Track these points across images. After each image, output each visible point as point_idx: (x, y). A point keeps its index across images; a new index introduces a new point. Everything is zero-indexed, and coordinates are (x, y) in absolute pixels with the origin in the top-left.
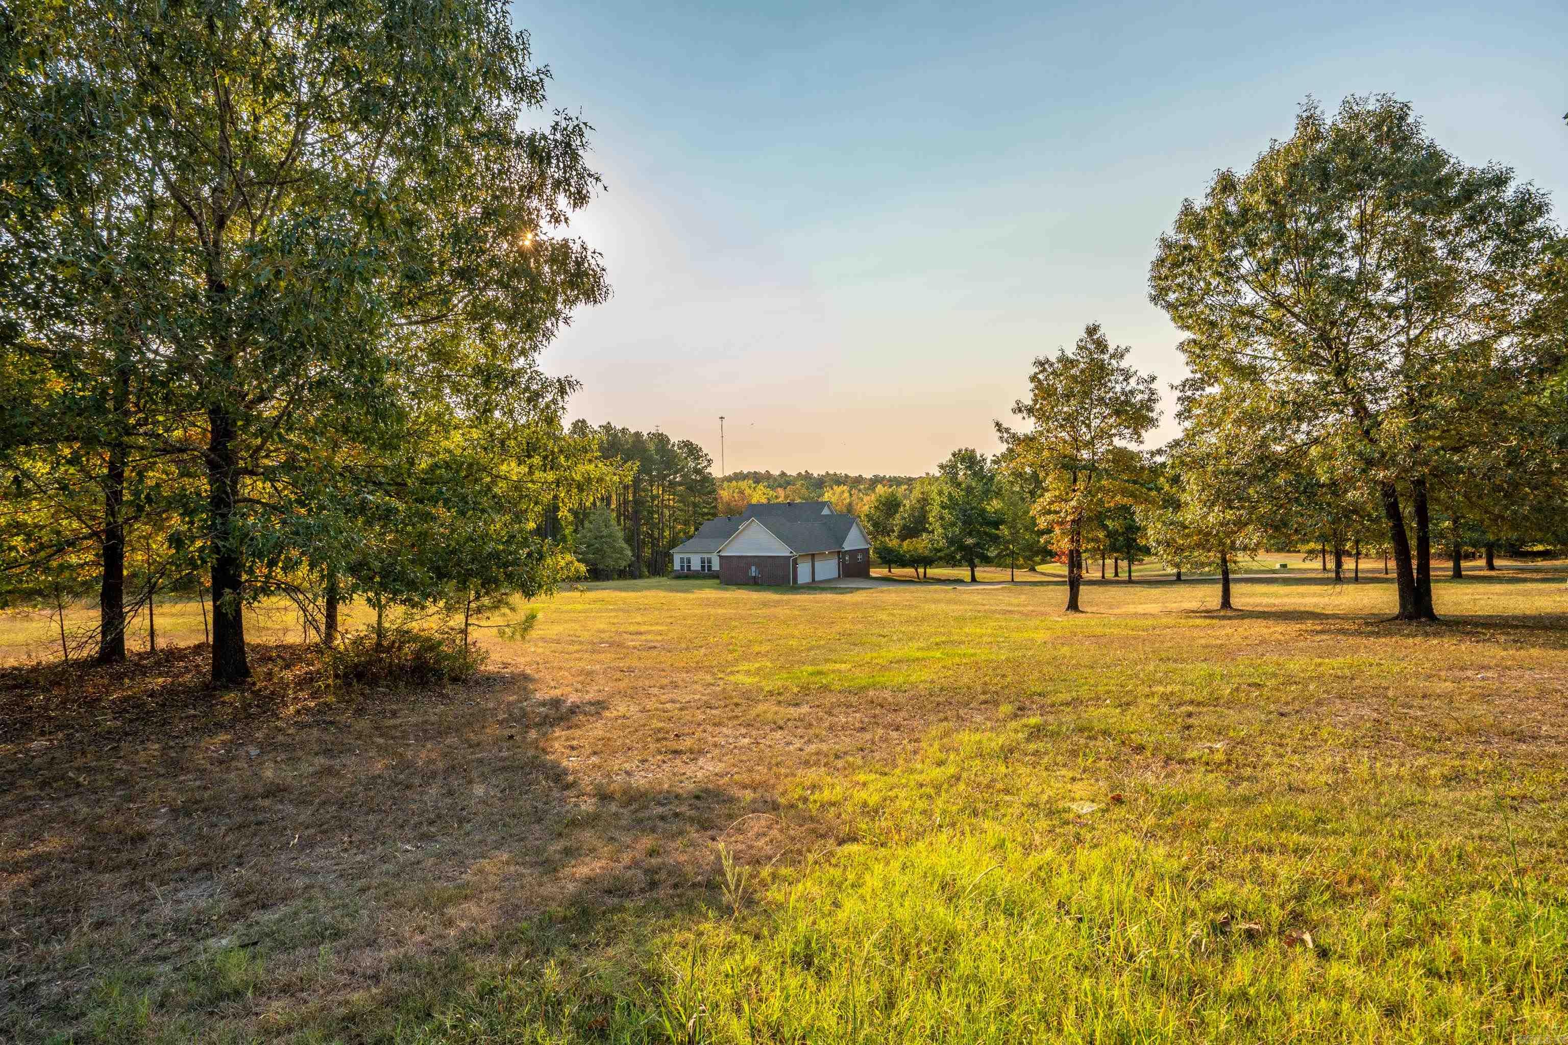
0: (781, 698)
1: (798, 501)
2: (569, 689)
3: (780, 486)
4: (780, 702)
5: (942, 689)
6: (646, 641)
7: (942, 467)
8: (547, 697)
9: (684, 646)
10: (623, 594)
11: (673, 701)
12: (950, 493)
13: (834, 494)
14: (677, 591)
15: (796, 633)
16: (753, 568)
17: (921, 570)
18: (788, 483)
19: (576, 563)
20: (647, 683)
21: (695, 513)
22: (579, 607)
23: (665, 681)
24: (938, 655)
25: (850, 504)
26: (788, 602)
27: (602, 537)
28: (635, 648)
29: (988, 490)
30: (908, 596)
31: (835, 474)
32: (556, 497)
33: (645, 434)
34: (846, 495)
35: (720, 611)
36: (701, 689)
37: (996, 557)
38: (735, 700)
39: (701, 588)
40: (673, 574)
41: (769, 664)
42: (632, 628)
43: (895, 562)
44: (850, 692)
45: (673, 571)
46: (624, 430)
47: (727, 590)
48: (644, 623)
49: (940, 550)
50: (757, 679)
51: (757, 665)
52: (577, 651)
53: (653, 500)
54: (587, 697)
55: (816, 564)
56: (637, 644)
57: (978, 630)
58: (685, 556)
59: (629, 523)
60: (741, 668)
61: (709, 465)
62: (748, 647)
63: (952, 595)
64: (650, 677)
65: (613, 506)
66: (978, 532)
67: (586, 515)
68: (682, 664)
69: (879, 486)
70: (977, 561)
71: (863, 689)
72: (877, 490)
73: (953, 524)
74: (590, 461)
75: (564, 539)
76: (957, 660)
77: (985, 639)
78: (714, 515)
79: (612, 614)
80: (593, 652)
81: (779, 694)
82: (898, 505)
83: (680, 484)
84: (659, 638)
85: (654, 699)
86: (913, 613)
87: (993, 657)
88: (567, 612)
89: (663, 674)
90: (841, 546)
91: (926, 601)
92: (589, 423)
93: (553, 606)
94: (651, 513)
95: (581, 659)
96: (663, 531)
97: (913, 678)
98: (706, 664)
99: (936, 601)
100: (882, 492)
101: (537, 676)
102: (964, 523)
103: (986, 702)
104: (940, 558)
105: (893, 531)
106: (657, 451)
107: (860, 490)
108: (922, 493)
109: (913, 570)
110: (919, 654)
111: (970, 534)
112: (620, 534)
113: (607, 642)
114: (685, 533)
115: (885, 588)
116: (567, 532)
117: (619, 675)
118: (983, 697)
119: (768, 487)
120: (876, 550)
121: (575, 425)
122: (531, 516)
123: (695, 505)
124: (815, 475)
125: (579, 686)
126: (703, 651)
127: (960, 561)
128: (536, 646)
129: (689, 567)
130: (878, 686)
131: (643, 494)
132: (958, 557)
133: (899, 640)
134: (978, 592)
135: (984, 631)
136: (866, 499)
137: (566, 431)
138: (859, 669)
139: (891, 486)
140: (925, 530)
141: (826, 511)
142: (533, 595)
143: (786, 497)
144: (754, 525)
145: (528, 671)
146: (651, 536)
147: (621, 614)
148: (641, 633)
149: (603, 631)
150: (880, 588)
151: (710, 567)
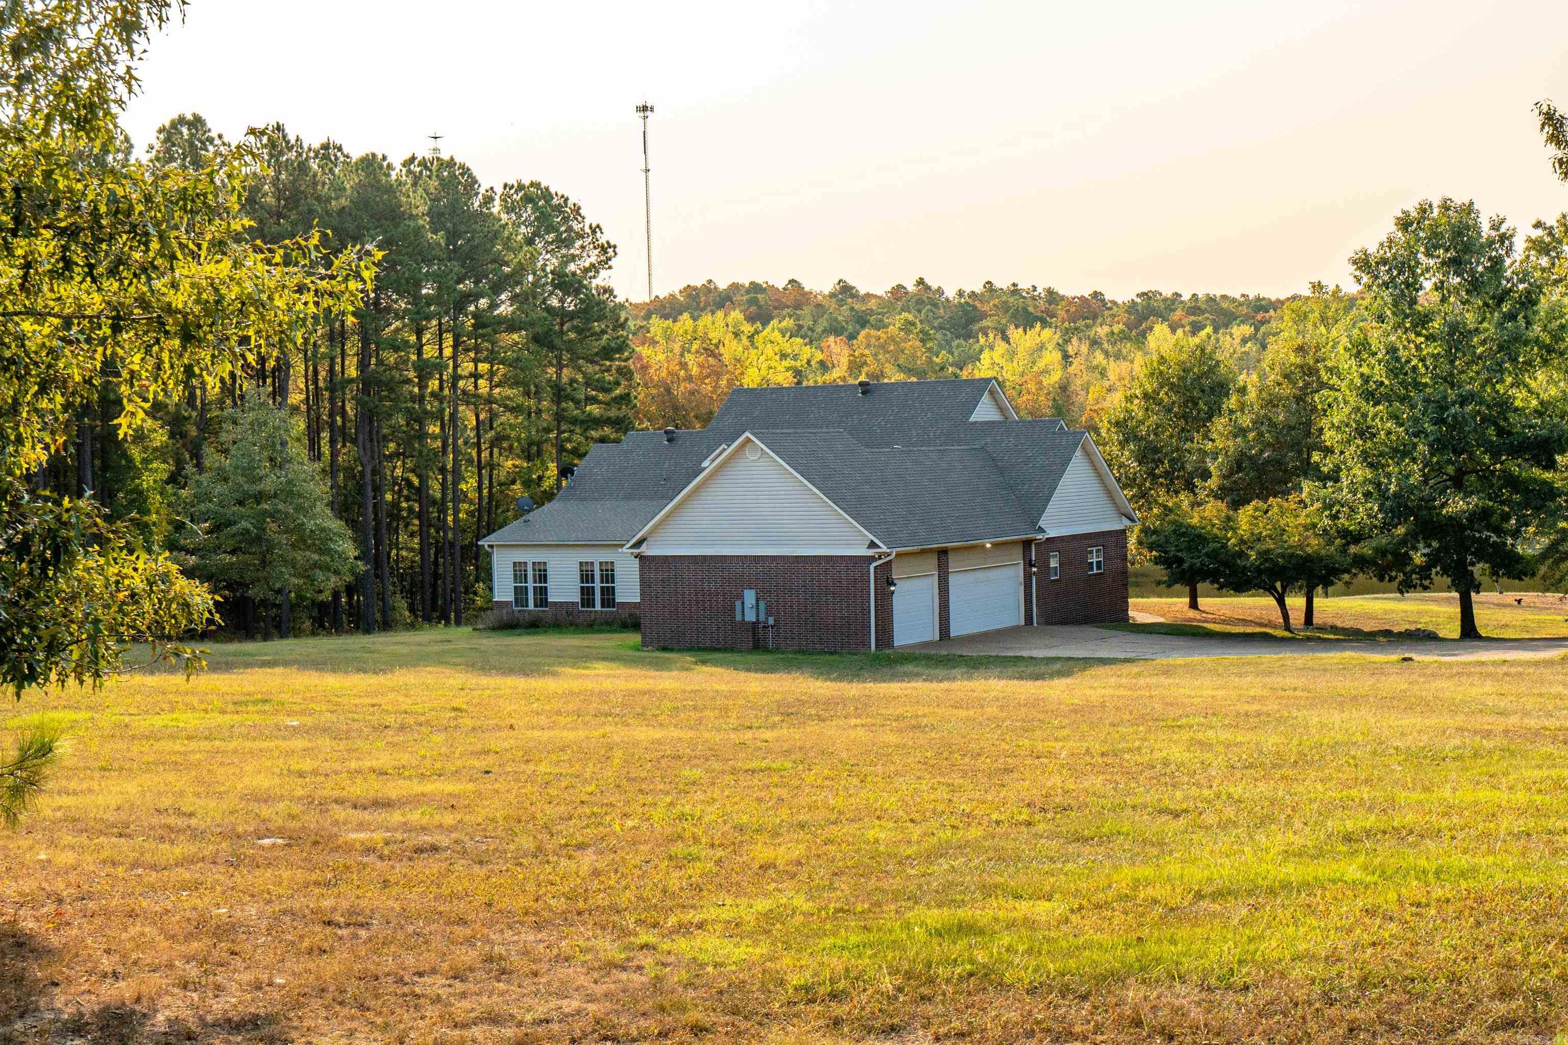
0: (840, 1010)
1: (894, 376)
2: (158, 980)
3: (835, 330)
4: (837, 1022)
5: (1364, 983)
6: (407, 828)
7: (1363, 263)
8: (90, 1005)
9: (527, 843)
10: (332, 681)
11: (494, 1019)
12: (1392, 350)
13: (1012, 355)
14: (509, 671)
15: (890, 802)
16: (750, 597)
17: (1296, 602)
18: (862, 321)
19: (181, 584)
20: (410, 960)
21: (559, 417)
22: (189, 720)
23: (467, 956)
24: (1352, 871)
25: (1064, 388)
26: (862, 706)
27: (259, 497)
28: (369, 850)
29: (1517, 339)
30: (1252, 685)
31: (1015, 290)
32: (110, 367)
33: (396, 159)
34: (1052, 357)
35: (644, 734)
36: (582, 980)
37: (1544, 556)
38: (695, 1016)
39: (582, 658)
40: (490, 617)
41: (801, 902)
42: (358, 789)
43: (1212, 576)
44: (1064, 991)
45: (491, 605)
46: (328, 151)
47: (660, 666)
48: (400, 772)
49: (1356, 538)
50: (763, 949)
51: (762, 905)
52: (187, 861)
53: (423, 379)
54: (218, 1007)
55: (954, 580)
56: (378, 837)
57: (1484, 794)
58: (529, 557)
59: (347, 453)
60: (713, 913)
61: (605, 263)
62: (736, 847)
63: (1396, 683)
64: (422, 940)
65: (295, 398)
66: (1485, 476)
67: (208, 427)
68: (521, 902)
69: (1160, 330)
70: (1479, 569)
71: (1117, 978)
72: (1152, 341)
73: (1402, 452)
74: (219, 246)
75: (139, 500)
76: (1413, 889)
77: (1506, 823)
78: (621, 425)
79: (299, 743)
80: (235, 863)
81: (833, 996)
82: (1221, 389)
83: (512, 326)
84: (449, 819)
85: (432, 1012)
86: (1271, 740)
87: (1533, 879)
88: (151, 736)
89: (461, 931)
90: (1034, 524)
91: (1315, 701)
92: (215, 127)
93: (107, 719)
94: (419, 419)
95: (195, 886)
96: (458, 477)
97: (1271, 947)
98: (601, 900)
99: (1343, 701)
100: (1167, 349)
101: (55, 941)
102: (1438, 446)
103: (1508, 1024)
104: (1361, 562)
105: (1206, 475)
106: (437, 218)
107: (1095, 343)
108: (1301, 349)
109: (1270, 601)
110: (1292, 871)
111: (1458, 483)
112: (321, 489)
113: (280, 832)
114: (527, 484)
115: (1178, 659)
116: (147, 481)
117: (319, 935)
118: (1500, 1008)
119: (796, 332)
120: (1148, 534)
121: (170, 133)
122: (31, 429)
123: (559, 393)
124: (950, 293)
125: (193, 971)
126: (587, 860)
127: (1424, 572)
128: (52, 843)
129: (542, 592)
130: (1157, 972)
131: (391, 358)
132: (1418, 558)
133: (1225, 825)
134: (1484, 672)
135: (1502, 796)
136: (1115, 369)
137: (141, 154)
138: (1093, 918)
139: (1196, 328)
140: (1309, 470)
141: (984, 412)
142: (32, 677)
143: (855, 366)
144: (751, 456)
145: (29, 924)
146: (420, 492)
147: (325, 742)
148: (387, 804)
149: (266, 799)
150: (1163, 661)
151: (608, 595)
